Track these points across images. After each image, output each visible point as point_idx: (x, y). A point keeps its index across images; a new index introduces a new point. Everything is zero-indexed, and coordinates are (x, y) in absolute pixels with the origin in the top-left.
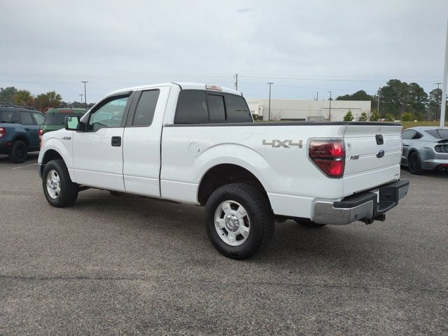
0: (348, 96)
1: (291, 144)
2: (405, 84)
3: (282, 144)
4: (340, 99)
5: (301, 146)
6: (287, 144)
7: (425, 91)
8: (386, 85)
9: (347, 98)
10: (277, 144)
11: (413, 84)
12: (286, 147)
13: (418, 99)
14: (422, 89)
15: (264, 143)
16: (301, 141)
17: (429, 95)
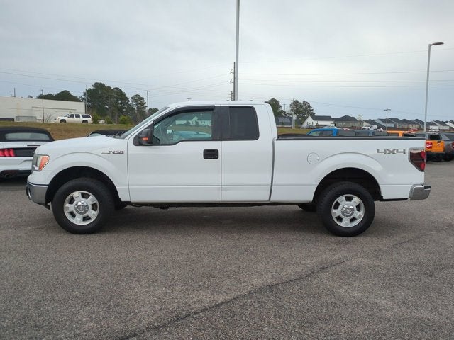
0: (50, 95)
1: (397, 151)
2: (109, 88)
3: (391, 152)
4: (41, 97)
5: (404, 153)
6: (395, 152)
7: (127, 96)
8: (92, 88)
9: (50, 97)
10: (387, 152)
11: (117, 88)
12: (394, 154)
13: (121, 103)
14: (124, 94)
15: (378, 151)
16: (404, 150)
17: (130, 100)
